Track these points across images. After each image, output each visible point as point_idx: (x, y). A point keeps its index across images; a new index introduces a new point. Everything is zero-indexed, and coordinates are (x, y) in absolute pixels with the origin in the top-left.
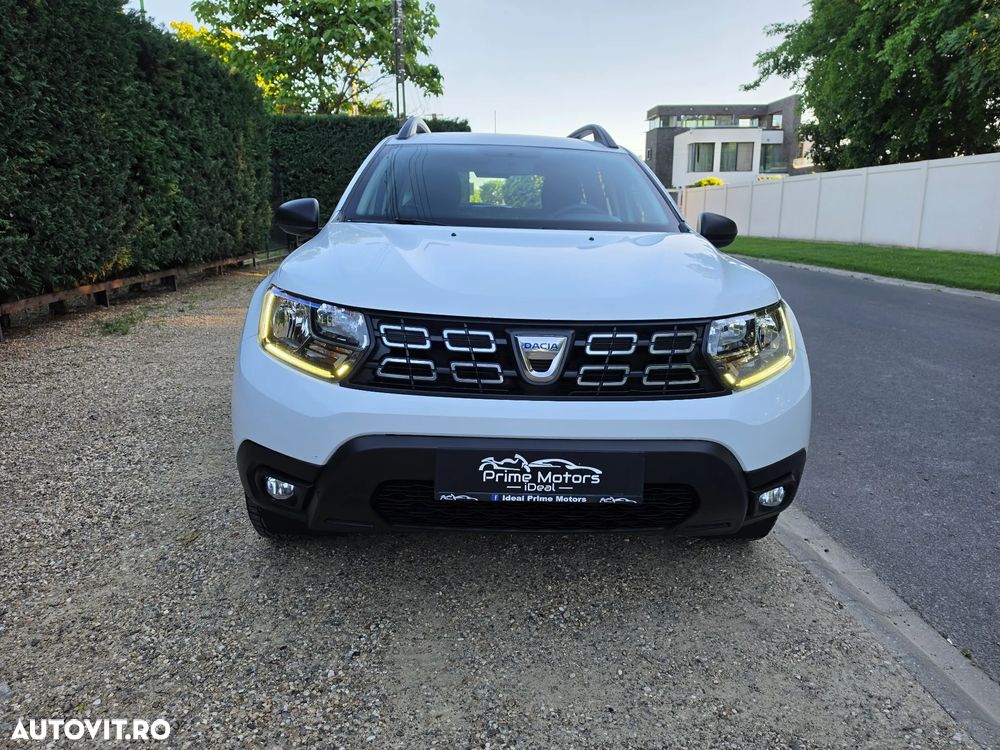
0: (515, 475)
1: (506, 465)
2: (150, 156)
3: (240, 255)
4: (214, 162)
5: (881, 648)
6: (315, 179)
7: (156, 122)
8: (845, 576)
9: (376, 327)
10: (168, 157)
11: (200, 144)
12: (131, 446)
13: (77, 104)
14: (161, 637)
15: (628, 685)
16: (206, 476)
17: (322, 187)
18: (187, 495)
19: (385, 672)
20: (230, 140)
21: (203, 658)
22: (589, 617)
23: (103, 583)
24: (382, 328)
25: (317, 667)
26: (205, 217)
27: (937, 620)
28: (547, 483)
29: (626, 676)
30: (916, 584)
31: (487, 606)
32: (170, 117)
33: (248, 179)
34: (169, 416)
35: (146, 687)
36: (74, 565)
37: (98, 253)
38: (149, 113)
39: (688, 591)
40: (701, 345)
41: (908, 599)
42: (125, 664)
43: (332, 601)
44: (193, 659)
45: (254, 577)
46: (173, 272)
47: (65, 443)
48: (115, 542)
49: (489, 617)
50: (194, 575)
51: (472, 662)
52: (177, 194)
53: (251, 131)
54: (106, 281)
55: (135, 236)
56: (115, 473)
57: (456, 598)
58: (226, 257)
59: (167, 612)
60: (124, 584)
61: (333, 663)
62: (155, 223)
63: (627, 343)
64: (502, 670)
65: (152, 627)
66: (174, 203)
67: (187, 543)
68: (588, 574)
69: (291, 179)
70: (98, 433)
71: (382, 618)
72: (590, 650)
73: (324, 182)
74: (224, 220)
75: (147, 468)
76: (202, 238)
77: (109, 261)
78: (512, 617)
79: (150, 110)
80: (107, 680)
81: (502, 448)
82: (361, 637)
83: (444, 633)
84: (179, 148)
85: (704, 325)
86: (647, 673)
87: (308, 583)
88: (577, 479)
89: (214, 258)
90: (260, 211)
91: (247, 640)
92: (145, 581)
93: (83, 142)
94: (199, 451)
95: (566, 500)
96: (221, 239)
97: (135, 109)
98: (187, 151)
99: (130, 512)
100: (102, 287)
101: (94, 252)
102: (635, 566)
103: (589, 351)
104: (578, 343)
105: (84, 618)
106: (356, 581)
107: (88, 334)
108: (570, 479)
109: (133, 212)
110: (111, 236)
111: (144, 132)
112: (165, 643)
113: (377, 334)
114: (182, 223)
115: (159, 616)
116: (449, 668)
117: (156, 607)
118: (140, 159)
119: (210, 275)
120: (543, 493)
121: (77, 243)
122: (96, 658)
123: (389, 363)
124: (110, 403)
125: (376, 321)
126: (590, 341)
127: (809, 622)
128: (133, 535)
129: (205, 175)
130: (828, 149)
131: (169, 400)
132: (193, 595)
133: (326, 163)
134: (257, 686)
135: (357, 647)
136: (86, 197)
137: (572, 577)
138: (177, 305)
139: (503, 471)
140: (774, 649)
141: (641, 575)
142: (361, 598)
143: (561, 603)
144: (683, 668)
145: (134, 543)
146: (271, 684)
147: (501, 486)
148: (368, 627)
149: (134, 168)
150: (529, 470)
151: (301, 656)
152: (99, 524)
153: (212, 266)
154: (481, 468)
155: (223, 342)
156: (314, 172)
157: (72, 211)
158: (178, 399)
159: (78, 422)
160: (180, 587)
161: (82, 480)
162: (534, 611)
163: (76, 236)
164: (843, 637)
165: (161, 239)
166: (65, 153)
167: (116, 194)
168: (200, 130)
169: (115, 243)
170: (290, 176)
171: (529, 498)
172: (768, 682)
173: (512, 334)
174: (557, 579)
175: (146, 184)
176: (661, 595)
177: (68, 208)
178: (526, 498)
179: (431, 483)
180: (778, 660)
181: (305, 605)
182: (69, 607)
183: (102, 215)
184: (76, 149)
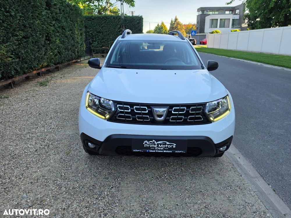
0: (153, 145)
1: (150, 143)
2: (50, 33)
3: (76, 59)
4: (68, 32)
5: (251, 188)
6: (97, 35)
7: (52, 22)
8: (243, 166)
9: (116, 105)
10: (56, 32)
11: (64, 28)
12: (50, 123)
13: (30, 19)
14: (62, 182)
15: (182, 198)
16: (71, 133)
17: (99, 37)
18: (67, 139)
19: (119, 193)
20: (73, 25)
21: (73, 188)
22: (173, 178)
23: (47, 166)
24: (118, 106)
25: (102, 191)
26: (67, 49)
27: (267, 180)
28: (161, 147)
29: (182, 195)
30: (263, 169)
31: (146, 174)
32: (56, 20)
33: (78, 36)
34: (60, 113)
35: (60, 196)
36: (39, 160)
37: (37, 62)
38: (50, 20)
39: (200, 170)
40: (204, 110)
41: (260, 173)
42: (54, 189)
43: (105, 172)
44: (71, 188)
45: (85, 164)
46: (58, 65)
47: (33, 122)
48: (49, 153)
49: (146, 177)
50: (70, 164)
51: (142, 190)
52: (59, 43)
53: (79, 22)
54: (40, 69)
55: (47, 57)
56: (47, 132)
57: (138, 172)
58: (73, 60)
59: (63, 175)
60: (52, 166)
61: (106, 190)
62: (53, 52)
63: (183, 110)
64: (150, 193)
65: (60, 179)
66: (58, 46)
67: (68, 154)
68: (173, 165)
69: (90, 35)
70: (41, 119)
71: (119, 177)
72: (173, 187)
73: (100, 36)
74: (72, 49)
75: (56, 131)
76: (66, 55)
77: (41, 64)
78: (152, 177)
79: (50, 19)
80: (50, 194)
81: (150, 138)
82: (113, 183)
83: (134, 182)
84: (59, 29)
85: (205, 104)
86: (187, 195)
87: (99, 167)
88: (169, 146)
89: (69, 61)
90: (82, 46)
91: (84, 183)
92: (57, 165)
93: (32, 30)
94: (69, 125)
95: (166, 152)
96: (71, 55)
97: (46, 19)
98: (61, 30)
99: (52, 144)
100: (39, 71)
101: (36, 62)
102: (186, 162)
103: (173, 112)
104: (170, 110)
105: (43, 176)
106: (112, 166)
107: (36, 86)
108: (167, 146)
109: (46, 49)
110: (41, 57)
111: (49, 26)
112: (64, 183)
113: (116, 107)
114: (60, 51)
115: (62, 176)
116: (136, 192)
117: (60, 173)
118: (48, 34)
119: (69, 65)
120: (160, 150)
121: (31, 60)
122: (47, 188)
123: (119, 115)
124: (44, 109)
125: (116, 104)
126: (173, 109)
127: (232, 180)
128: (53, 151)
129: (66, 37)
130: (252, 22)
131: (60, 108)
132: (70, 170)
133: (100, 30)
134: (87, 196)
135: (112, 186)
136: (33, 46)
137: (169, 166)
138: (60, 76)
139: (150, 144)
140: (222, 188)
141: (187, 165)
142: (113, 171)
143: (165, 173)
144: (197, 193)
145: (54, 154)
146: (91, 196)
147: (149, 148)
148: (115, 180)
149: (46, 36)
150: (156, 144)
151: (98, 188)
152: (44, 148)
153: (69, 63)
154: (144, 143)
155: (74, 89)
156: (97, 32)
157: (30, 51)
158: (62, 108)
159: (36, 115)
160: (66, 167)
161: (39, 134)
162: (158, 176)
163: (31, 58)
164: (241, 185)
165: (55, 56)
166: (27, 34)
167: (42, 45)
168: (64, 23)
169: (42, 59)
170: (90, 34)
171: (157, 151)
172: (219, 198)
173: (152, 108)
174: (164, 166)
175: (50, 41)
176: (192, 171)
177: (29, 50)
178: (156, 151)
179: (131, 147)
180: (222, 191)
181: (99, 173)
182: (39, 172)
183: (38, 51)
184: (30, 33)
